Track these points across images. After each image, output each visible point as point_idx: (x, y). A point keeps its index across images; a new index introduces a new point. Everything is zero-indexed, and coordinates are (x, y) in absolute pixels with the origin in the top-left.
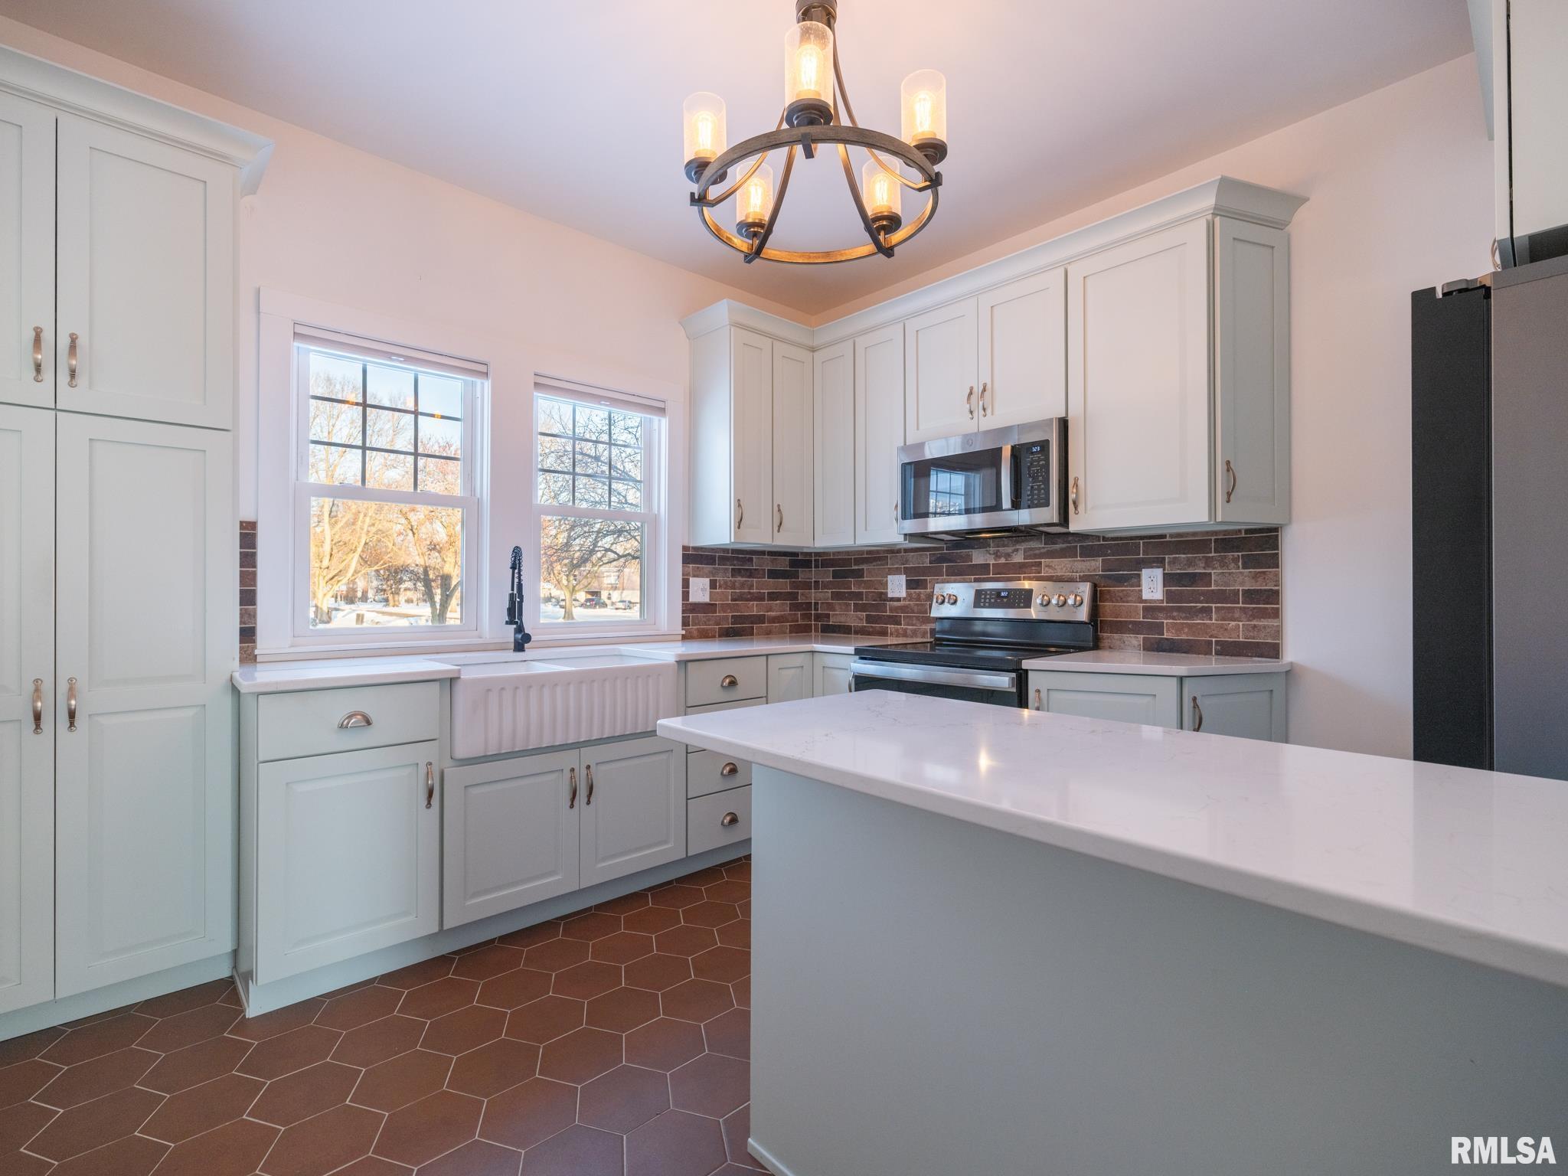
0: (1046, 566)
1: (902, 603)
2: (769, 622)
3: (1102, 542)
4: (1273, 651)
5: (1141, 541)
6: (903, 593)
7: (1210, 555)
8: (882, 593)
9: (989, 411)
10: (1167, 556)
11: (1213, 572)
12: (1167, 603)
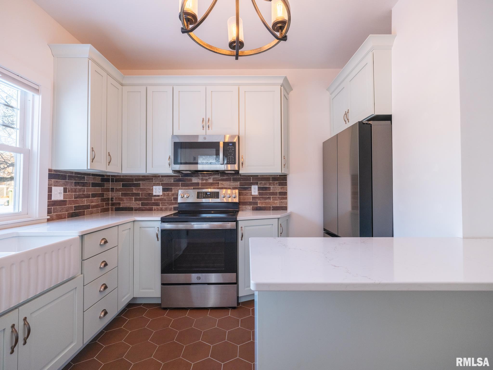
0: (221, 184)
1: (160, 197)
2: (92, 208)
3: (239, 177)
4: (285, 208)
5: (251, 177)
6: (161, 194)
7: (270, 182)
8: (150, 193)
9: (210, 128)
10: (259, 182)
11: (271, 187)
12: (259, 196)
